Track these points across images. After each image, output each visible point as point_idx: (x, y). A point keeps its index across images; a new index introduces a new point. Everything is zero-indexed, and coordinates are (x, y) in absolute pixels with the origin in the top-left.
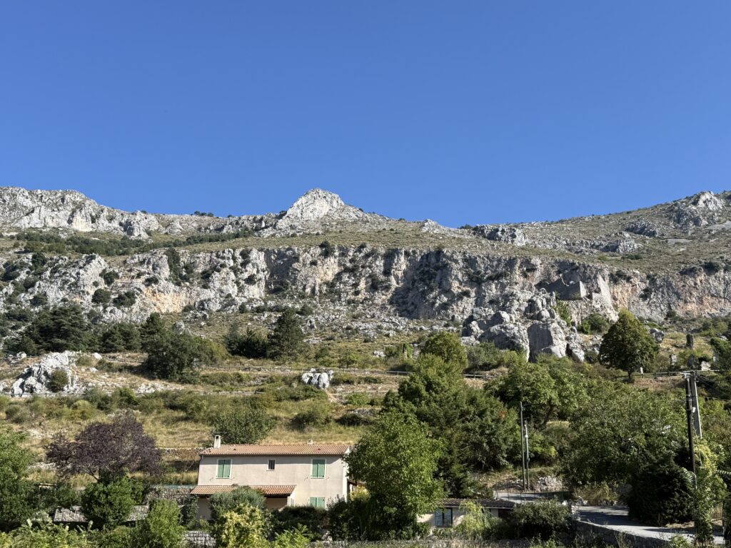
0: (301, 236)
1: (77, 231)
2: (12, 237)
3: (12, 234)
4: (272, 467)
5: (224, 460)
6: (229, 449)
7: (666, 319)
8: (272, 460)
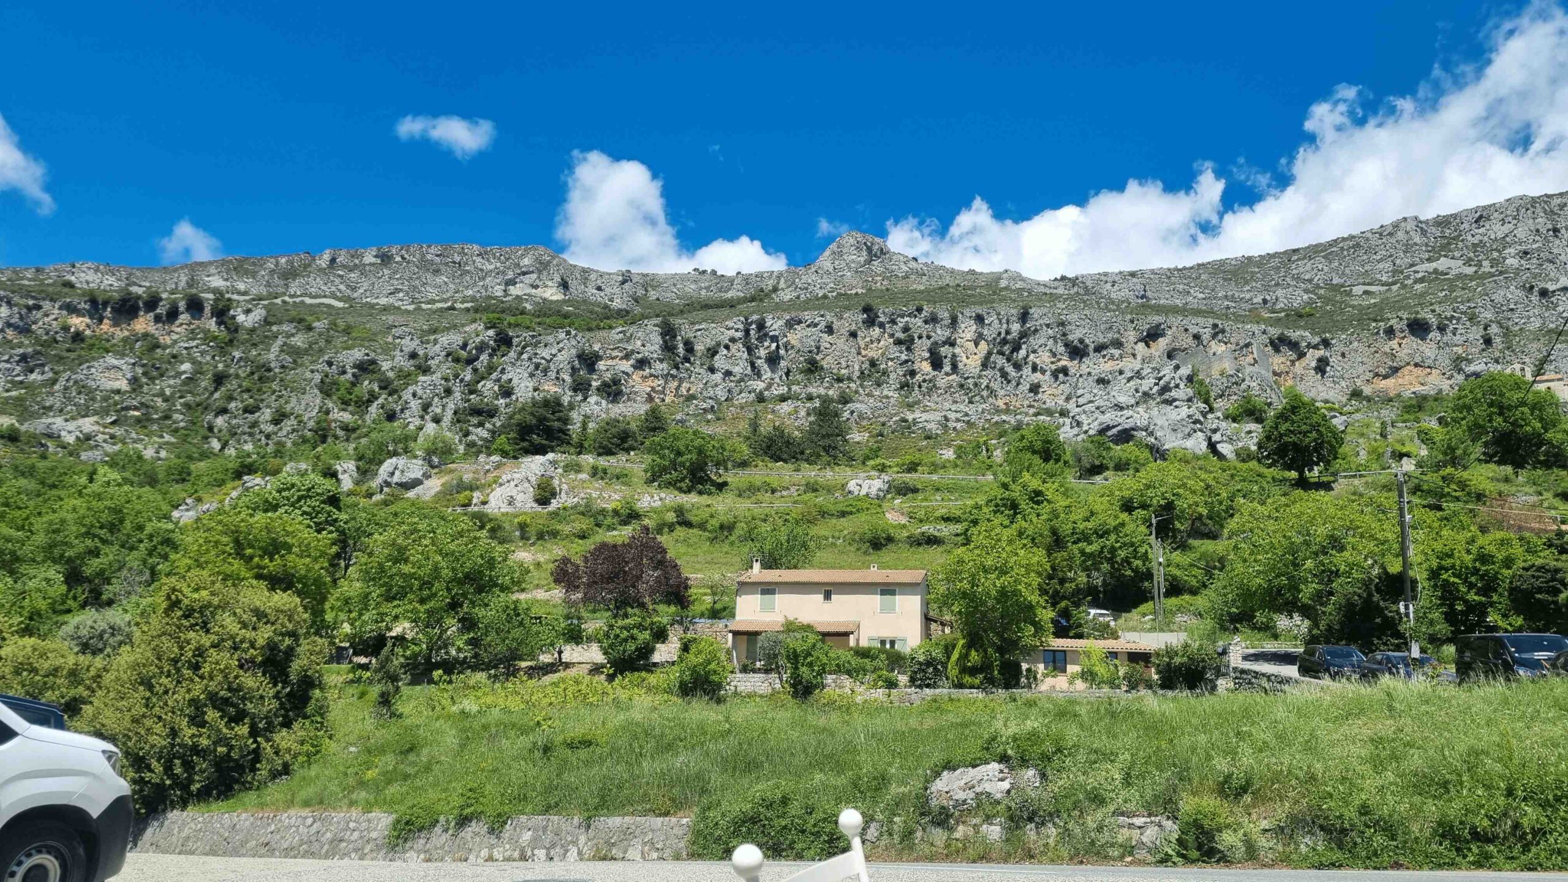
0: (835, 298)
1: (545, 299)
2: (468, 310)
3: (466, 305)
4: (828, 596)
5: (768, 589)
6: (773, 575)
7: (1349, 400)
8: (828, 591)
